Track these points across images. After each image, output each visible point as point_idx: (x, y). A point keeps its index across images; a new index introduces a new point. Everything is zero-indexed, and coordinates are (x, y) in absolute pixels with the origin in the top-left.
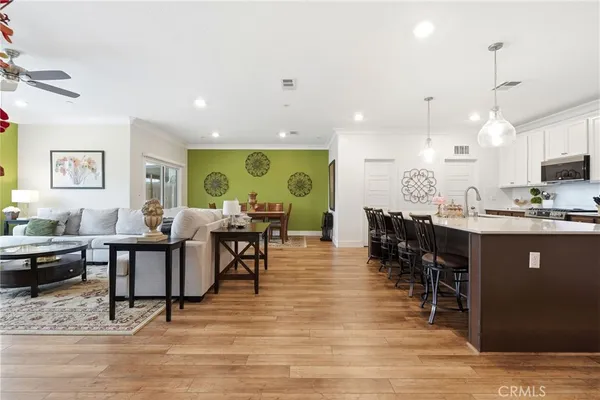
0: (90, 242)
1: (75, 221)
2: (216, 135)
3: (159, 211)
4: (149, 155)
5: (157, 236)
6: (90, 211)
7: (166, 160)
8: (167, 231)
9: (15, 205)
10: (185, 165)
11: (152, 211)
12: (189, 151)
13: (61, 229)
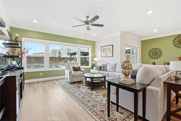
0: (108, 74)
1: (105, 67)
2: (156, 30)
3: (130, 67)
4: (127, 44)
5: (129, 81)
6: (109, 64)
7: (133, 45)
8: (134, 77)
9: (95, 62)
10: (140, 47)
11: (126, 67)
12: (141, 41)
13: (102, 69)
